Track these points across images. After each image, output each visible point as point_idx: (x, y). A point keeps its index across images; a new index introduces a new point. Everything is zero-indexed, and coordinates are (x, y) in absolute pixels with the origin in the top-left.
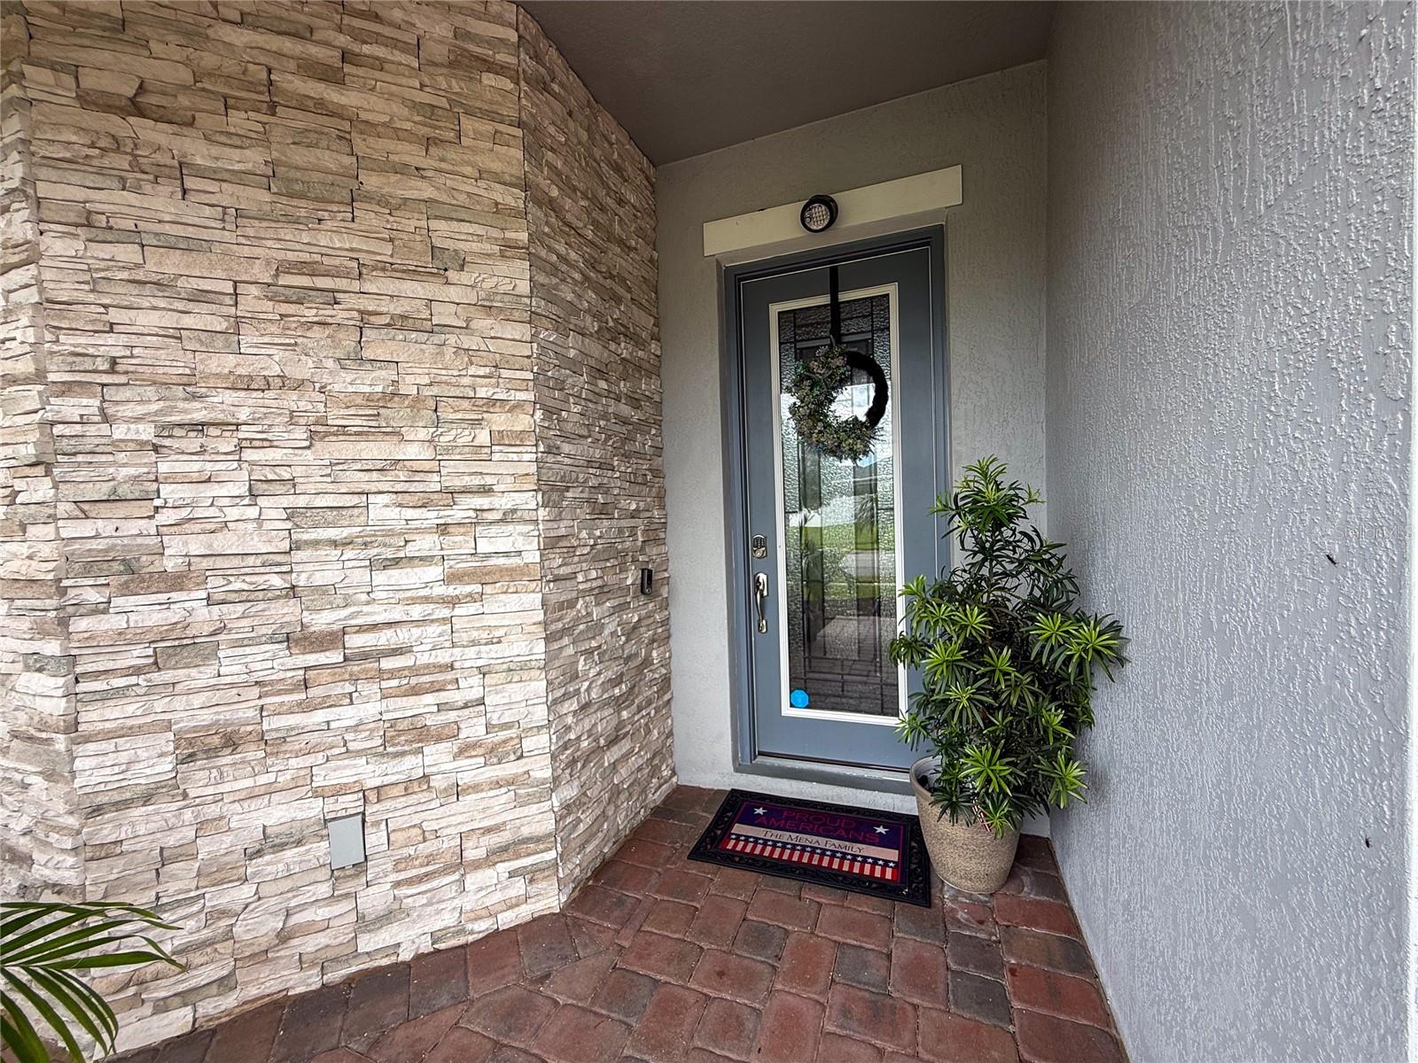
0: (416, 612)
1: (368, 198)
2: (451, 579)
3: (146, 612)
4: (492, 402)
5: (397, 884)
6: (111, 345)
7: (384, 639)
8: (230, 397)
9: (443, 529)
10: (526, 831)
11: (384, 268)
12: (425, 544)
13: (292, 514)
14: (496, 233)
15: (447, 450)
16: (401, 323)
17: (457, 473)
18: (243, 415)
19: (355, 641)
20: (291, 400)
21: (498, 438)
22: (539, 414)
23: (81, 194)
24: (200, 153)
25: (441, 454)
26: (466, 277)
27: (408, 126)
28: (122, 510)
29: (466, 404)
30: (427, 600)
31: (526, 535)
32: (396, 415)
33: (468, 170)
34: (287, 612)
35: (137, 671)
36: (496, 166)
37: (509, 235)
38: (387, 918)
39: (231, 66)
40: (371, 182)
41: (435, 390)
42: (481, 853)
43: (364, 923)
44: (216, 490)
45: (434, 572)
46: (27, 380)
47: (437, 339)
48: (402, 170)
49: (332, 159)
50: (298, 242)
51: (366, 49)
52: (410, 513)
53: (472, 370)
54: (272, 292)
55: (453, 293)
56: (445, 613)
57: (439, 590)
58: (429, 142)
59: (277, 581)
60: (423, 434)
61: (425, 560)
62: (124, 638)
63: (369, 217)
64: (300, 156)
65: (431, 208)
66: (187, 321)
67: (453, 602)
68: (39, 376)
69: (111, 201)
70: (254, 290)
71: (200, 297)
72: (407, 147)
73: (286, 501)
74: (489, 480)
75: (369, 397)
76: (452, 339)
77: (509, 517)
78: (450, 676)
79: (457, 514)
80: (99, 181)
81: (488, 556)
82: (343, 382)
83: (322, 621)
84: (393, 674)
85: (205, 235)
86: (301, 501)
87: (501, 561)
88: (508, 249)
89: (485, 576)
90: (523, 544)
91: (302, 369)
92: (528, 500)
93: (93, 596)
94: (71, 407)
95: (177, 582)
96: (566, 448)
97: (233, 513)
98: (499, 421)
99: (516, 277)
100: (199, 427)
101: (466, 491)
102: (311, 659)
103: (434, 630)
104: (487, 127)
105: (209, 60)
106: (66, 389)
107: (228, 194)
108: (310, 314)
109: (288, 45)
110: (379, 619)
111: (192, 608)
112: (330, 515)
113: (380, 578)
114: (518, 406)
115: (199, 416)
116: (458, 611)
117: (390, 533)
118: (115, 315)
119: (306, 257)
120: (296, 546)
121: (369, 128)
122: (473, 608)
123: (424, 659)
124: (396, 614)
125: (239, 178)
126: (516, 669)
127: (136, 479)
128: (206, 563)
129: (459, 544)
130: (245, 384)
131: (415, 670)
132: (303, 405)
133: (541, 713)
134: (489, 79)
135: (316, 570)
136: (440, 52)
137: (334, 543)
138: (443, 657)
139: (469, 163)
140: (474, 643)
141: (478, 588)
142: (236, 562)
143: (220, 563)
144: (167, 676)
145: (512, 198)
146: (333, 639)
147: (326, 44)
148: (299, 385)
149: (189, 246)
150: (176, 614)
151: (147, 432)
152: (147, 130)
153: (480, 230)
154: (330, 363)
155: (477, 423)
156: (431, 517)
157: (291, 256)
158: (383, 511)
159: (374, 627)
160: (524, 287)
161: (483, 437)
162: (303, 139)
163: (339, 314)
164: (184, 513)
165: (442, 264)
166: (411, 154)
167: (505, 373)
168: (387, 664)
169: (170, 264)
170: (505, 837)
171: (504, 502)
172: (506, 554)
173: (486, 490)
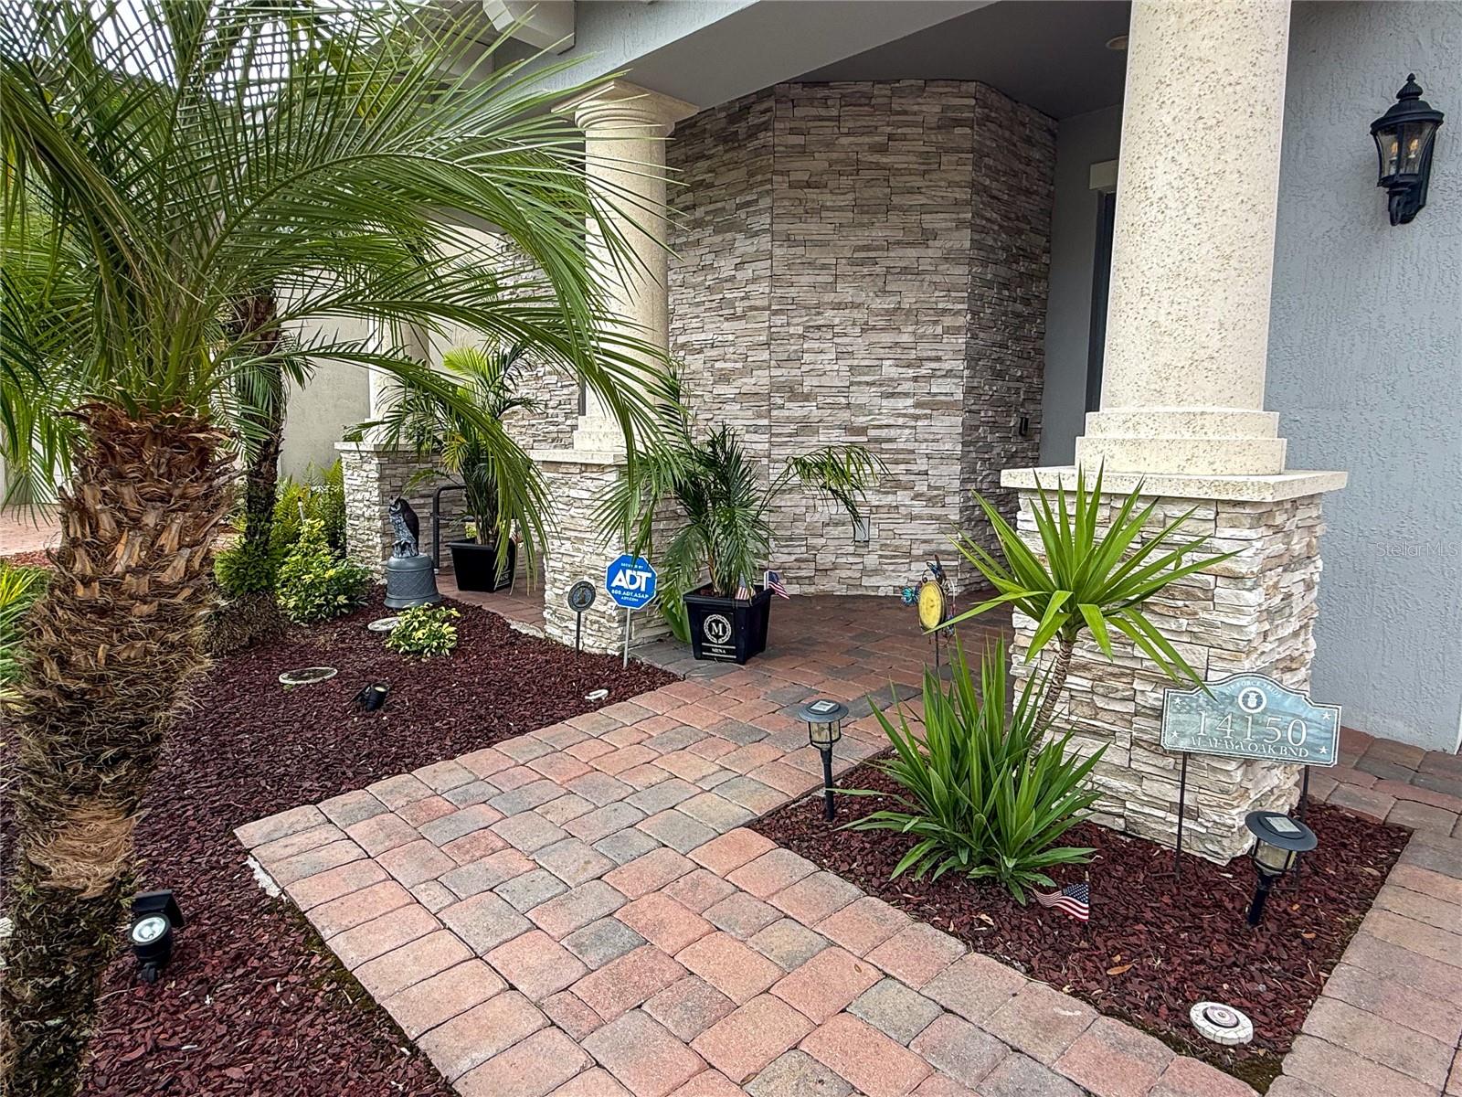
0: (901, 421)
1: (895, 208)
2: (916, 406)
3: (795, 410)
4: (945, 310)
5: (881, 557)
6: (793, 292)
7: (884, 433)
8: (829, 313)
9: (915, 379)
10: (943, 547)
11: (898, 243)
12: (906, 387)
13: (851, 368)
14: (954, 216)
15: (922, 337)
16: (905, 271)
17: (925, 350)
18: (837, 321)
19: (872, 433)
20: (856, 314)
21: (947, 330)
22: (969, 316)
23: (786, 227)
24: (828, 199)
25: (919, 338)
26: (937, 243)
27: (916, 166)
28: (790, 364)
29: (932, 312)
30: (905, 415)
31: (956, 384)
32: (899, 318)
33: (943, 184)
34: (845, 415)
35: (790, 435)
36: (957, 179)
37: (961, 216)
38: (875, 572)
39: (843, 156)
40: (896, 200)
41: (918, 305)
42: (921, 552)
43: (865, 572)
44: (823, 356)
45: (910, 402)
46: (764, 309)
47: (919, 278)
48: (911, 191)
49: (880, 192)
50: (862, 237)
51: (899, 131)
52: (901, 370)
53: (937, 294)
54: (853, 262)
55: (930, 252)
56: (913, 423)
57: (912, 411)
58: (925, 172)
59: (843, 400)
60: (911, 329)
61: (906, 395)
62: (789, 420)
63: (894, 218)
64: (868, 193)
65: (924, 209)
66: (819, 279)
67: (916, 418)
68: (768, 309)
69: (798, 229)
70: (844, 261)
71: (824, 267)
72: (914, 178)
73: (849, 362)
74: (940, 353)
75: (887, 310)
76: (928, 277)
77: (949, 374)
78: (912, 456)
79: (923, 372)
80: (792, 220)
81: (936, 394)
82: (878, 304)
83: (861, 420)
84: (887, 451)
85: (827, 238)
86: (855, 363)
87: (943, 398)
88: (960, 224)
89: (935, 406)
90: (953, 389)
91: (862, 297)
92: (960, 365)
93: (780, 401)
94: (779, 320)
95: (807, 397)
96: (981, 335)
97: (828, 368)
98: (948, 321)
99: (963, 240)
100: (819, 327)
101: (929, 359)
102: (854, 439)
103: (907, 431)
104: (954, 158)
105: (834, 156)
106: (776, 313)
107: (838, 217)
108: (865, 271)
109: (866, 140)
110: (884, 422)
111: (811, 410)
112: (866, 370)
113: (885, 402)
114: (958, 312)
115: (821, 323)
116: (919, 423)
117: (892, 380)
118: (794, 279)
119: (866, 243)
120: (852, 384)
121: (898, 172)
122: (926, 422)
123: (901, 446)
124: (891, 422)
125: (841, 209)
126: (945, 458)
127: (796, 351)
128: (817, 390)
129: (923, 388)
130: (838, 306)
131: (898, 451)
132: (860, 316)
133: (957, 484)
134: (958, 131)
135: (861, 396)
136: (933, 121)
137: (867, 383)
138: (910, 446)
139: (942, 179)
140: (926, 441)
141: (929, 412)
142: (828, 390)
143: (823, 390)
144: (800, 439)
145: (962, 194)
146: (862, 431)
147: (882, 134)
148: (859, 306)
149: (822, 244)
150: (805, 411)
151: (800, 330)
152: (811, 194)
153: (947, 216)
154: (871, 294)
155: (936, 323)
156: (911, 372)
157: (860, 243)
158: (889, 369)
159: (880, 427)
160: (967, 244)
161: (939, 330)
162: (870, 183)
163: (878, 269)
164: (811, 367)
165: (927, 237)
166: (917, 182)
167: (953, 294)
168: (883, 446)
169: (813, 254)
170: (933, 547)
171: (947, 366)
172: (946, 394)
173: (938, 359)
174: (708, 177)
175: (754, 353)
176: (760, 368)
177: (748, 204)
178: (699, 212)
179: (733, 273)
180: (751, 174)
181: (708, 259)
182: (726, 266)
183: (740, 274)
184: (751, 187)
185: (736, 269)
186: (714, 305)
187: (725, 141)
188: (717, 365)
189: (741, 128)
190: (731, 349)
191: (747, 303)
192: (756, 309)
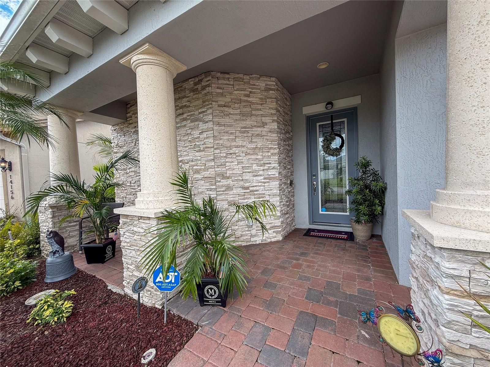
0: (260, 184)
1: (253, 115)
2: (265, 179)
3: (224, 182)
4: (271, 148)
5: (257, 230)
6: (221, 142)
7: (255, 188)
8: (234, 149)
9: (263, 170)
10: (276, 225)
11: (255, 126)
12: (261, 173)
13: (243, 167)
14: (272, 118)
15: (264, 156)
16: (258, 135)
17: (265, 160)
18: (237, 152)
19: (251, 189)
20: (243, 149)
21: (272, 154)
22: (278, 150)
23: (217, 120)
24: (231, 111)
25: (264, 157)
26: (267, 127)
27: (259, 102)
28: (222, 167)
29: (267, 148)
30: (261, 182)
31: (276, 171)
32: (257, 151)
33: (267, 108)
34: (241, 183)
35: (223, 191)
36: (272, 107)
37: (273, 118)
38: (255, 236)
39: (235, 97)
40: (254, 112)
41: (262, 146)
42: (269, 227)
43: (252, 236)
44: (233, 164)
45: (262, 178)
46: (211, 148)
47: (262, 137)
48: (258, 110)
49: (248, 109)
50: (244, 124)
51: (253, 90)
52: (259, 167)
53: (268, 143)
54: (241, 132)
55: (265, 129)
56: (263, 185)
57: (263, 181)
58: (262, 104)
59: (241, 178)
60: (261, 154)
61: (261, 175)
62: (223, 186)
63: (253, 118)
64: (244, 110)
65: (262, 116)
66: (230, 137)
67: (265, 183)
68: (213, 147)
69: (222, 121)
70: (238, 132)
71: (232, 133)
72: (258, 106)
73: (242, 165)
74: (271, 162)
75: (253, 148)
76: (265, 137)
77: (274, 168)
78: (264, 196)
79: (266, 168)
80: (220, 118)
81: (270, 175)
82: (250, 146)
83: (247, 185)
84: (256, 194)
85: (232, 124)
86: (244, 165)
87: (272, 176)
88: (274, 121)
89: (270, 178)
90: (275, 173)
91: (245, 144)
92: (277, 165)
93: (219, 180)
94: (217, 151)
95: (228, 178)
96: (281, 156)
97: (235, 167)
98: (272, 151)
99: (275, 126)
100: (231, 154)
101: (267, 164)
102: (245, 191)
103: (262, 187)
104: (270, 100)
105: (233, 97)
106: (216, 149)
107: (235, 117)
108: (245, 135)
109: (243, 92)
110: (255, 185)
111: (230, 182)
112: (247, 168)
113: (254, 178)
114: (275, 148)
115: (232, 152)
116: (266, 184)
117: (256, 171)
118: (222, 137)
119: (245, 126)
120: (243, 172)
121: (254, 103)
122: (268, 184)
123: (260, 192)
124: (257, 185)
125: (236, 114)
126: (274, 195)
127: (224, 162)
128: (232, 175)
129: (266, 173)
130: (237, 147)
131: (260, 194)
132: (244, 150)
133: (278, 203)
134: (271, 92)
135: (247, 177)
136: (263, 88)
137: (248, 172)
138: (263, 192)
139: (268, 107)
140: (268, 190)
141: (268, 181)
142: (235, 175)
144: (227, 192)
145: (274, 112)
146: (247, 188)
147: (248, 91)
148: (243, 146)
149: (231, 126)
150: (228, 183)
151: (225, 155)
152: (226, 109)
153: (269, 118)
154: (248, 143)
155: (268, 152)
156: (262, 168)
157: (243, 126)
158: (255, 167)
159: (253, 186)
160: (276, 127)
161: (270, 154)
162: (245, 107)
163: (249, 135)
164: (229, 167)
165: (264, 124)
166: (259, 107)
167: (273, 143)
169: (228, 129)
170: (273, 225)
171: (273, 165)
172: (273, 175)
173: (270, 163)
174: (188, 104)
175: (208, 163)
176: (211, 168)
177: (203, 112)
178: (185, 116)
179: (199, 135)
180: (204, 102)
181: (189, 131)
182: (196, 133)
183: (201, 136)
184: (204, 106)
185: (200, 134)
186: (192, 147)
187: (193, 91)
188: (194, 167)
189: (199, 87)
190: (199, 162)
191: (205, 146)
192: (208, 148)
